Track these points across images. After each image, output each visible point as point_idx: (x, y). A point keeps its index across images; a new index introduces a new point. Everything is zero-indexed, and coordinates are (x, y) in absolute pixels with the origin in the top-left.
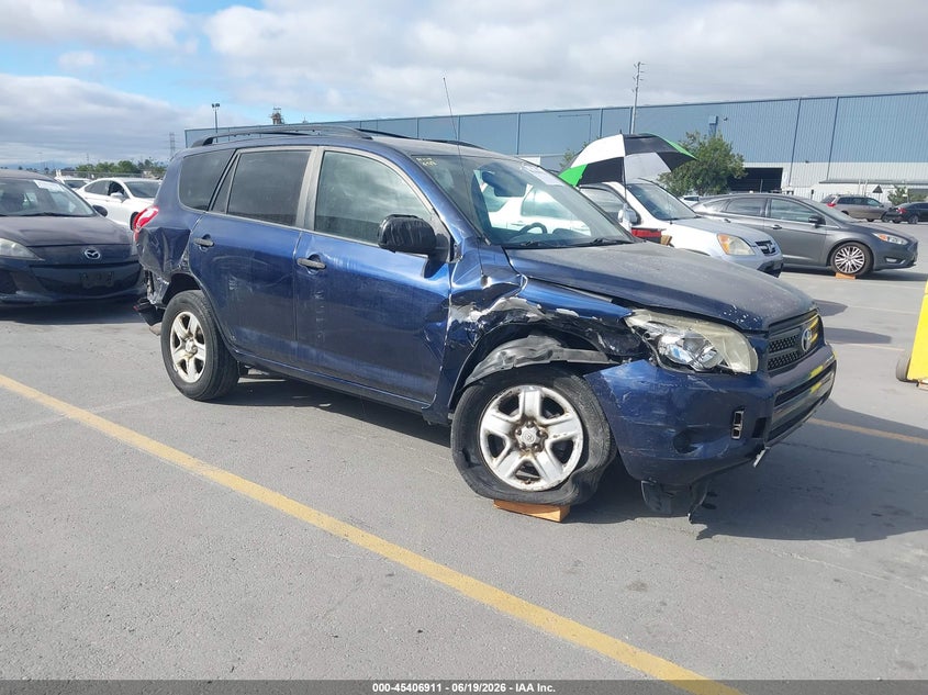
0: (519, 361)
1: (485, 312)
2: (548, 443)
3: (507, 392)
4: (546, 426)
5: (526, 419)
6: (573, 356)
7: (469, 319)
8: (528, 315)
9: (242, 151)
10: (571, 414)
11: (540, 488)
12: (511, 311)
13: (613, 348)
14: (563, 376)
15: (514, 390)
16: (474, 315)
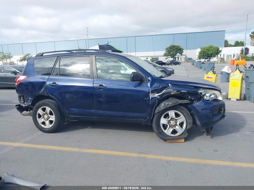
0: (171, 105)
1: (160, 94)
2: (178, 124)
3: (166, 113)
4: (176, 120)
5: (172, 119)
6: (183, 102)
7: (155, 96)
8: (171, 93)
9: (60, 57)
10: (182, 116)
11: (178, 135)
12: (166, 93)
13: (193, 99)
14: (180, 107)
15: (167, 112)
16: (156, 95)
